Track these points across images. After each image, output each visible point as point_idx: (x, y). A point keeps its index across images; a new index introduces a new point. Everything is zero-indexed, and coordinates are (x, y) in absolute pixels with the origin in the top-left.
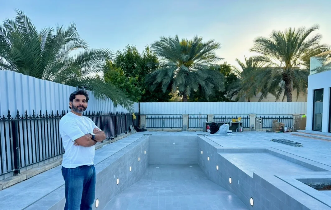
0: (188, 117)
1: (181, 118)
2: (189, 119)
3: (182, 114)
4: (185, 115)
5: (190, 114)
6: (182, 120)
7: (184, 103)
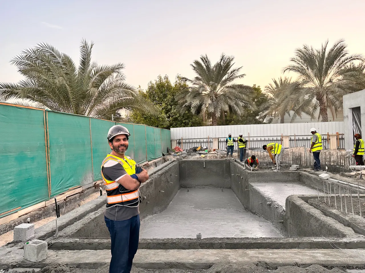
0: (218, 141)
1: (211, 142)
2: (219, 143)
3: (212, 138)
4: (215, 138)
5: (220, 138)
6: (212, 143)
7: (214, 127)
